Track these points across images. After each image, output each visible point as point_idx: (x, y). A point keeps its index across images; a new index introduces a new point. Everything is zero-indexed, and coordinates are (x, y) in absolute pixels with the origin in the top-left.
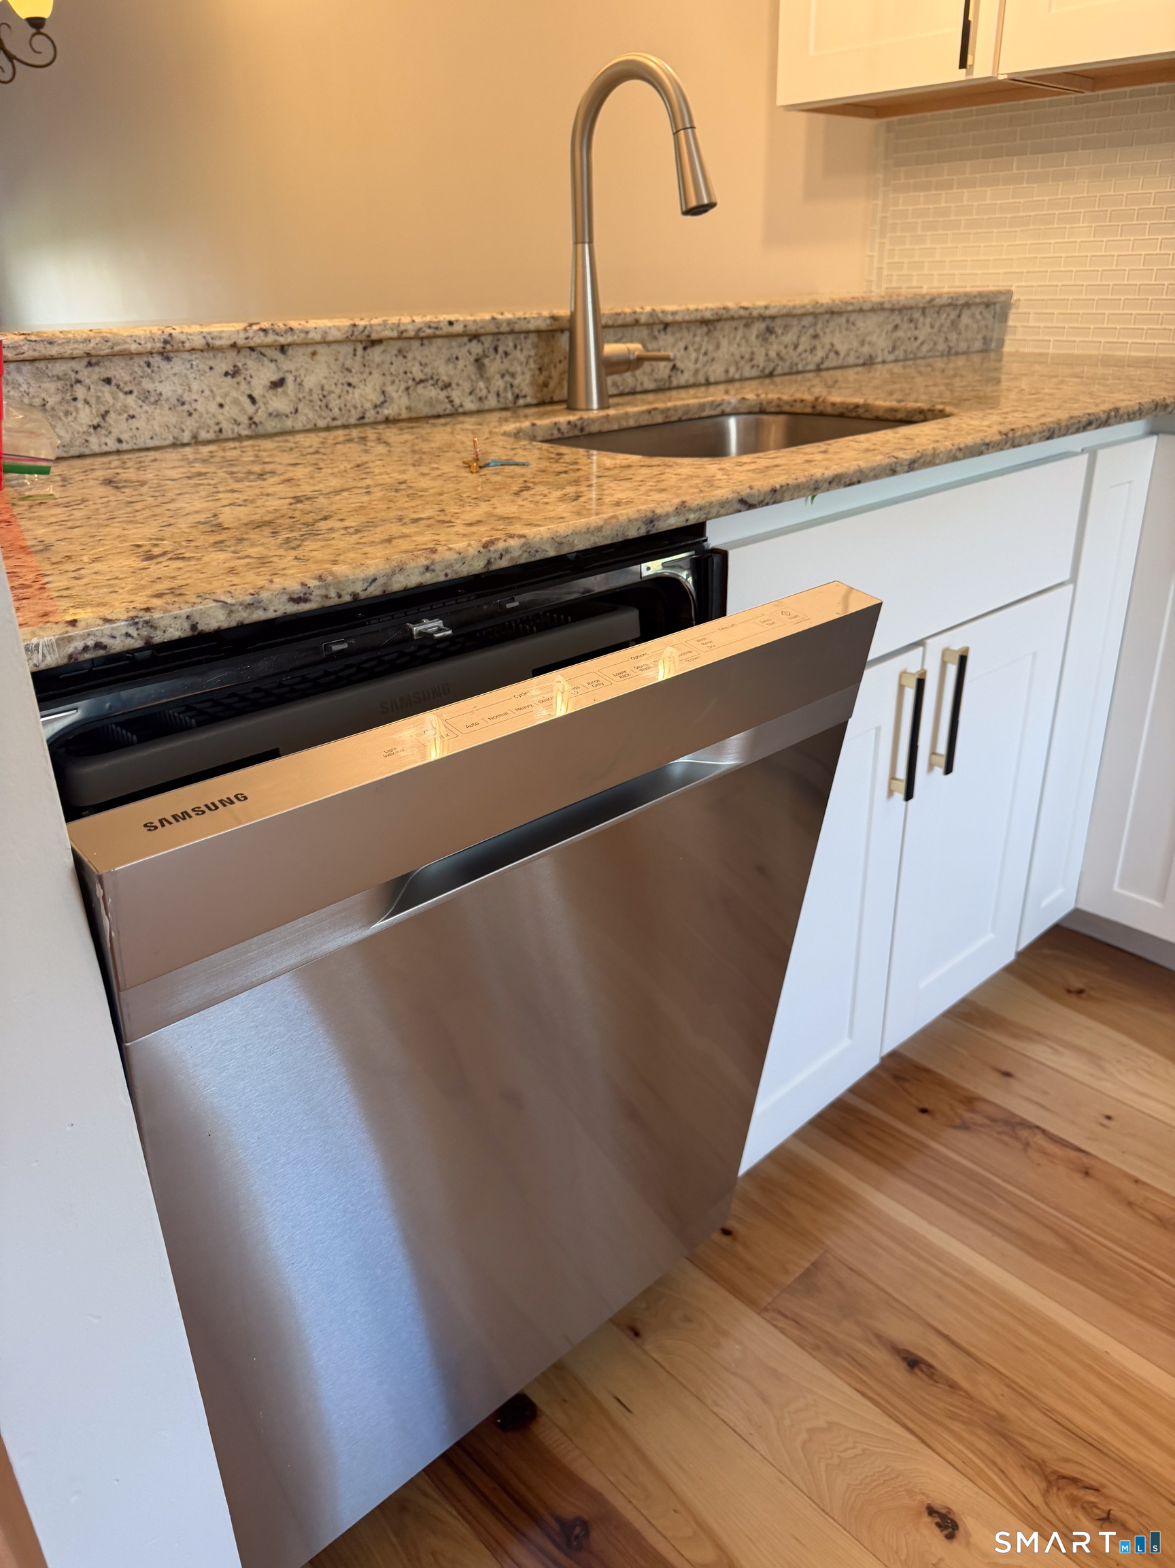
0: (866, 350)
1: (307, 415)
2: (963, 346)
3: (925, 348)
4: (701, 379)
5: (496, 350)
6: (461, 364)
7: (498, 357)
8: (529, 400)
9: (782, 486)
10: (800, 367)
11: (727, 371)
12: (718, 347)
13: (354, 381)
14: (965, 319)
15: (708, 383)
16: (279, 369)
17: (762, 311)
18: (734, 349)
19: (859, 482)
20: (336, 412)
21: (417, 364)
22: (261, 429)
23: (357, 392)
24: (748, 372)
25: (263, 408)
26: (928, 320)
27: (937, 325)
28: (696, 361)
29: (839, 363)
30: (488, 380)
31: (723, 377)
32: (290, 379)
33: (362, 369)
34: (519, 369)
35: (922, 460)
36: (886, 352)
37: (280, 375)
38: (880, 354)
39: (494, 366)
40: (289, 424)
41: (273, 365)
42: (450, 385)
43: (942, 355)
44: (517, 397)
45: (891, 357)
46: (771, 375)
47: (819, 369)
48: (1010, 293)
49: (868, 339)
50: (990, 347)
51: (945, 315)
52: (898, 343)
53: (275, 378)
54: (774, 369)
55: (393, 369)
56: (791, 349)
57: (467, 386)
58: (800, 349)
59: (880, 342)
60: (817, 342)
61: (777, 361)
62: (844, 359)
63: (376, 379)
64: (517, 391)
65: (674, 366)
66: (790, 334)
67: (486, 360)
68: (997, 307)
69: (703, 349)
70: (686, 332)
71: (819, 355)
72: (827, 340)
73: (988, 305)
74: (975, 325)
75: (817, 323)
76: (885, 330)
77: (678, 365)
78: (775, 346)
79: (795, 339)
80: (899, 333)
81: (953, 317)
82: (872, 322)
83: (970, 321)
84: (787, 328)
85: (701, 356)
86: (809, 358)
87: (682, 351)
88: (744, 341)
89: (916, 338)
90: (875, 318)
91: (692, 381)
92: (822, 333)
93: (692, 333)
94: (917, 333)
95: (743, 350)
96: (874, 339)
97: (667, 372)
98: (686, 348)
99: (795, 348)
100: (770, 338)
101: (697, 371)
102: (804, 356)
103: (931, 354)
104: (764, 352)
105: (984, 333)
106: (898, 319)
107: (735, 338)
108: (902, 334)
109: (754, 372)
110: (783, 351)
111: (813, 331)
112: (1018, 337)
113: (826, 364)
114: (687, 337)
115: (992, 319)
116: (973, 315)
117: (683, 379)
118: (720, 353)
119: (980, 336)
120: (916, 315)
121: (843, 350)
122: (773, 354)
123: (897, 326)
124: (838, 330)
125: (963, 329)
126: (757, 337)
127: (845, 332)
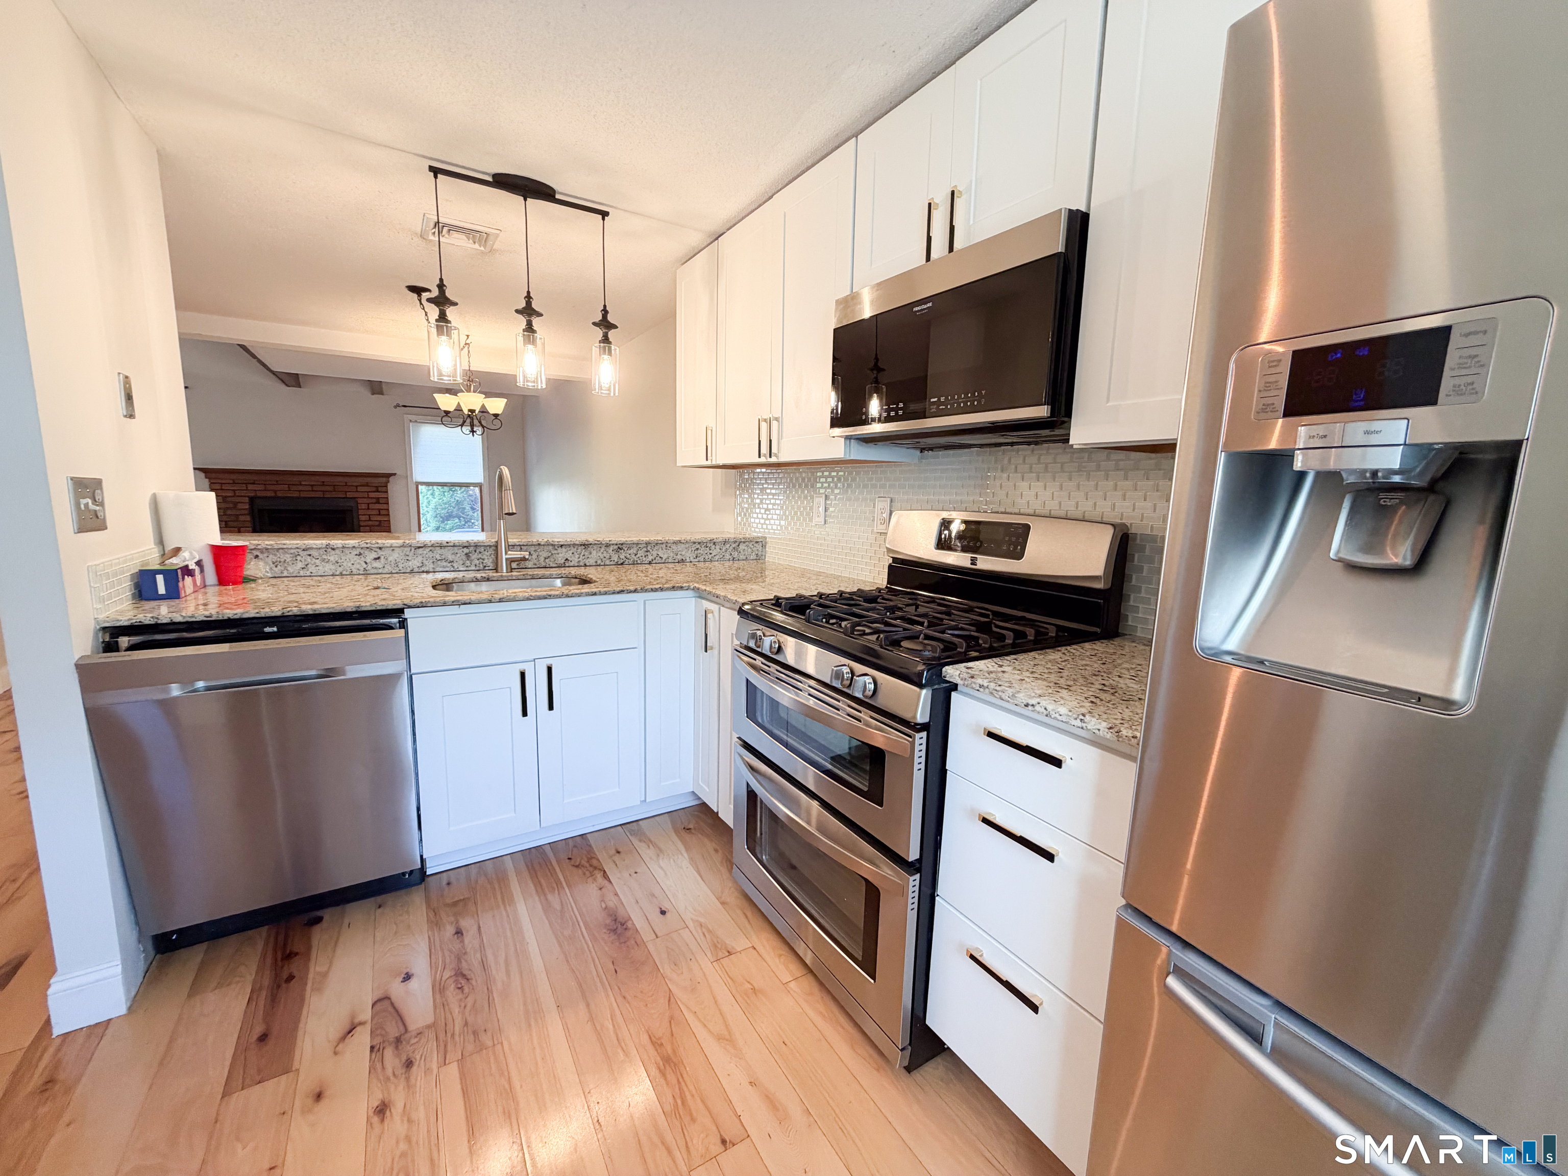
0: (679, 557)
1: (388, 569)
2: (742, 557)
3: (717, 558)
4: (582, 564)
5: (475, 551)
6: (458, 555)
7: (476, 554)
8: (490, 568)
10: (639, 562)
11: (596, 562)
12: (590, 553)
13: (410, 559)
14: (742, 547)
15: (585, 565)
16: (378, 554)
17: (608, 542)
18: (600, 554)
20: (401, 568)
21: (438, 555)
22: (368, 572)
23: (410, 563)
24: (608, 562)
25: (370, 565)
26: (718, 547)
27: (724, 549)
28: (579, 558)
29: (663, 561)
30: (471, 561)
31: (594, 564)
32: (382, 557)
34: (486, 558)
36: (692, 558)
37: (378, 556)
38: (688, 559)
39: (474, 556)
40: (380, 571)
41: (376, 553)
42: (453, 561)
43: (729, 560)
44: (485, 566)
45: (696, 560)
46: (622, 564)
47: (650, 563)
48: (765, 538)
49: (680, 553)
50: (759, 558)
51: (729, 545)
52: (699, 555)
53: (376, 557)
54: (623, 562)
55: (427, 556)
56: (633, 556)
57: (461, 562)
58: (637, 556)
59: (689, 555)
60: (648, 553)
61: (625, 559)
62: (665, 560)
63: (420, 559)
64: (485, 564)
65: (567, 559)
66: (632, 550)
67: (470, 555)
68: (760, 542)
69: (582, 554)
70: (572, 548)
71: (650, 558)
72: (655, 553)
73: (757, 542)
74: (750, 550)
75: (647, 547)
76: (690, 550)
77: (569, 559)
78: (623, 554)
79: (635, 552)
80: (699, 551)
81: (733, 546)
82: (681, 547)
83: (746, 548)
84: (629, 548)
85: (581, 556)
86: (644, 559)
87: (571, 554)
88: (605, 552)
89: (711, 554)
90: (683, 546)
91: (576, 565)
92: (651, 550)
93: (575, 549)
94: (711, 552)
95: (605, 555)
96: (683, 553)
97: (563, 561)
98: (573, 553)
99: (635, 555)
100: (620, 551)
101: (579, 562)
102: (641, 558)
103: (722, 559)
104: (617, 556)
105: (757, 553)
106: (698, 546)
107: (600, 550)
108: (702, 552)
109: (612, 563)
110: (628, 556)
111: (645, 549)
112: (772, 555)
113: (654, 562)
114: (574, 550)
115: (761, 547)
116: (747, 546)
117: (572, 564)
118: (592, 555)
119: (754, 554)
120: (709, 545)
121: (664, 557)
122: (622, 557)
123: (697, 549)
124: (661, 549)
125: (741, 551)
126: (612, 550)
127: (665, 550)
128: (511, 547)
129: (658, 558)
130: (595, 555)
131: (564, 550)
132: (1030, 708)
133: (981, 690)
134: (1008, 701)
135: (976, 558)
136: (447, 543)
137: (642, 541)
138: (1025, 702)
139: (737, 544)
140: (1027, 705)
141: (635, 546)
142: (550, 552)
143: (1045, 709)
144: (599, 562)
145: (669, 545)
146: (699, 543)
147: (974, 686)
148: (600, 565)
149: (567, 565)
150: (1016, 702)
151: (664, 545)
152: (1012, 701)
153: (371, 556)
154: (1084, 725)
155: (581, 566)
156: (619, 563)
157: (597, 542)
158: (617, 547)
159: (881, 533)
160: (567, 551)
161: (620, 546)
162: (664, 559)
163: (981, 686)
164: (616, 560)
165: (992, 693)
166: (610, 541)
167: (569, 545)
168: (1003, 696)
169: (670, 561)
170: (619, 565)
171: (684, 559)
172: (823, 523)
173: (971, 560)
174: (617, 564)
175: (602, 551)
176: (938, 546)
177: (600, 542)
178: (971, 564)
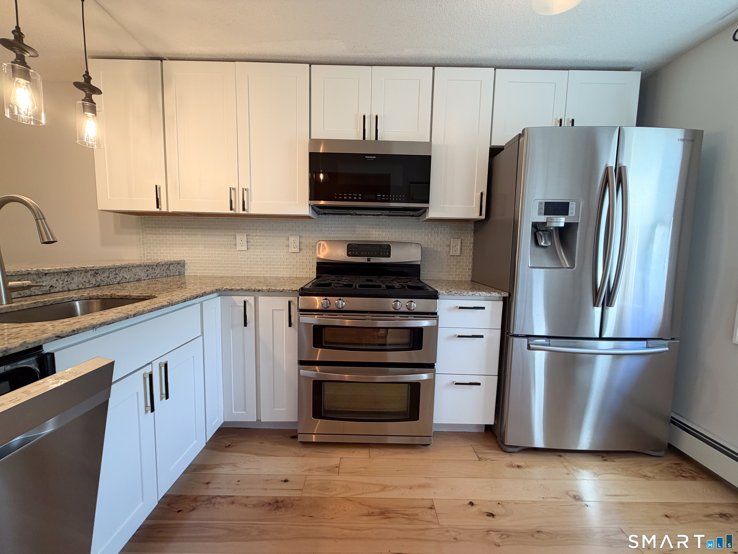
0: (137, 277)
2: (172, 274)
3: (159, 275)
4: (66, 289)
9: (77, 329)
10: (111, 283)
11: (78, 286)
12: (73, 279)
14: (171, 267)
15: (69, 290)
17: (91, 268)
19: (113, 323)
24: (88, 286)
26: (159, 268)
27: (162, 269)
28: (63, 284)
29: (127, 281)
31: (76, 288)
36: (145, 277)
38: (142, 278)
43: (165, 277)
45: (147, 278)
46: (99, 286)
47: (119, 283)
48: (184, 261)
49: (137, 274)
50: (181, 274)
51: (164, 267)
52: (149, 275)
54: (100, 284)
56: (106, 279)
58: (110, 278)
59: (142, 274)
60: (117, 276)
61: (101, 282)
62: (129, 280)
65: (51, 286)
66: (105, 274)
68: (181, 264)
69: (66, 280)
70: (56, 276)
71: (118, 279)
72: (121, 275)
73: (178, 264)
74: (175, 269)
75: (116, 270)
76: (143, 271)
77: (53, 285)
78: (99, 278)
79: (107, 275)
80: (149, 272)
81: (167, 267)
82: (138, 269)
83: (173, 268)
84: (103, 272)
85: (65, 282)
86: (115, 280)
87: (55, 281)
88: (85, 277)
89: (155, 273)
90: (139, 268)
91: (61, 290)
92: (119, 273)
93: (59, 276)
94: (155, 271)
95: (85, 279)
96: (139, 274)
97: (48, 288)
98: (57, 280)
99: (108, 278)
100: (97, 276)
101: (63, 287)
102: (112, 280)
103: (162, 277)
104: (95, 280)
105: (179, 271)
106: (148, 268)
107: (80, 276)
108: (150, 272)
109: (90, 286)
110: (103, 279)
111: (115, 273)
112: (189, 271)
113: (121, 282)
114: (57, 277)
115: (180, 267)
116: (174, 266)
117: (56, 290)
118: (74, 281)
119: (177, 271)
120: (154, 267)
121: (128, 277)
122: (98, 280)
123: (147, 270)
124: (125, 272)
125: (171, 270)
126: (91, 275)
127: (128, 272)
129: (124, 279)
130: (77, 280)
131: (48, 278)
132: (474, 295)
133: (455, 294)
134: (466, 295)
135: (370, 258)
137: (117, 266)
138: (472, 294)
139: (169, 265)
140: (473, 295)
141: (107, 270)
143: (479, 294)
144: (80, 286)
145: (130, 269)
146: (148, 266)
147: (452, 294)
148: (81, 289)
149: (52, 291)
150: (469, 295)
151: (127, 269)
152: (467, 295)
154: (491, 295)
155: (65, 291)
156: (96, 285)
157: (82, 269)
158: (94, 272)
159: (293, 252)
160: (52, 278)
161: (96, 272)
162: (127, 279)
163: (455, 293)
164: (94, 283)
165: (460, 295)
166: (93, 267)
167: (53, 273)
168: (464, 294)
169: (131, 281)
170: (96, 287)
171: (140, 278)
172: (246, 249)
174: (95, 286)
175: (82, 276)
176: (348, 255)
177: (85, 268)
178: (368, 261)
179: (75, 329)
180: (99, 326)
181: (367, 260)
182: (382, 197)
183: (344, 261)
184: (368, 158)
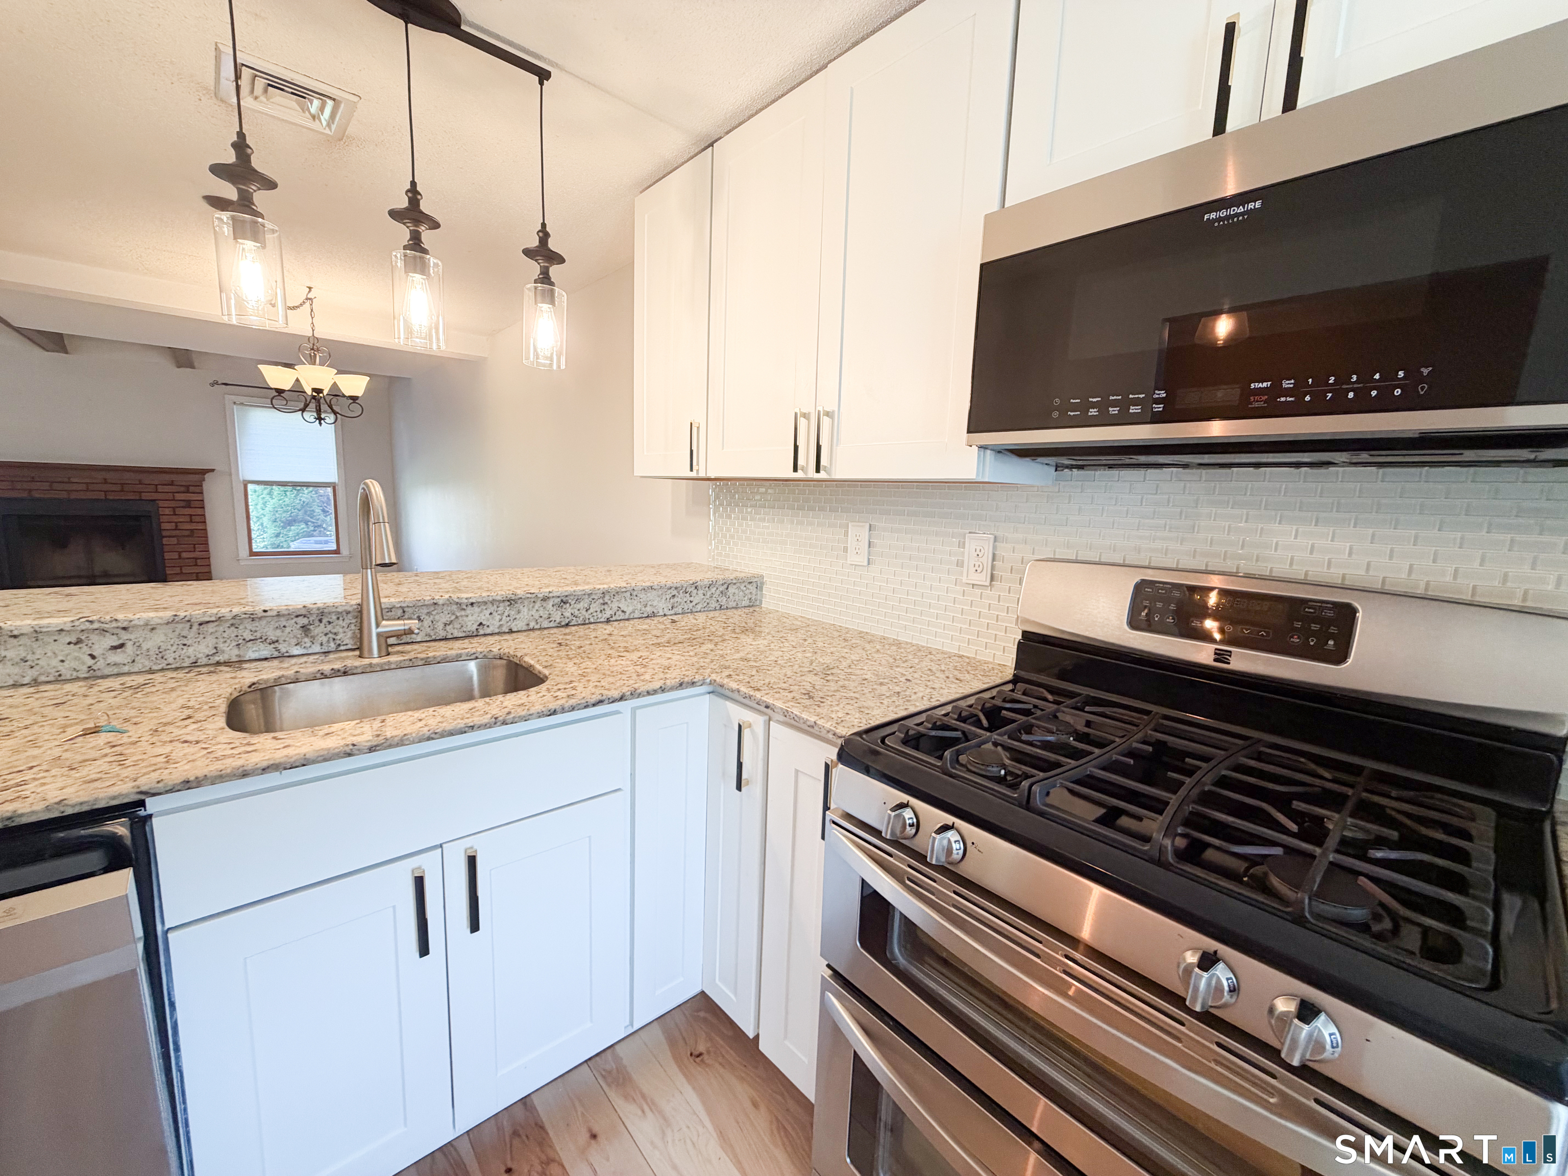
0: (649, 610)
1: (143, 663)
2: (732, 604)
3: (699, 607)
4: (505, 629)
5: (320, 621)
6: (288, 630)
7: (322, 625)
8: (349, 647)
10: (592, 620)
11: (528, 625)
12: (519, 612)
13: (188, 643)
14: (732, 590)
15: (511, 632)
16: (119, 639)
18: (533, 612)
19: (304, 765)
20: (171, 660)
21: (248, 631)
22: (99, 673)
23: (191, 650)
24: (546, 624)
25: (102, 661)
26: (701, 592)
27: (709, 594)
28: (500, 620)
29: (626, 617)
30: (313, 637)
31: (525, 628)
32: (129, 645)
33: (197, 636)
34: (341, 630)
35: (385, 745)
36: (666, 609)
37: (121, 642)
38: (661, 611)
39: (318, 630)
40: (126, 669)
41: (115, 637)
42: (277, 641)
43: (715, 610)
44: (339, 645)
45: (672, 612)
46: (567, 625)
47: (608, 621)
48: (762, 577)
49: (650, 603)
50: (753, 605)
51: (715, 589)
52: (676, 605)
53: (115, 644)
54: (569, 622)
55: (225, 635)
56: (584, 612)
57: (294, 641)
58: (589, 612)
59: (662, 606)
60: (606, 607)
61: (571, 617)
62: (630, 615)
63: (211, 641)
64: (338, 642)
65: (481, 624)
66: (582, 604)
67: (311, 627)
68: (756, 583)
69: (506, 614)
70: (490, 605)
71: (608, 613)
72: (615, 606)
73: (750, 583)
74: (741, 593)
75: (604, 597)
76: (664, 598)
77: (484, 623)
78: (569, 610)
79: (586, 605)
80: (676, 599)
81: (721, 589)
82: (652, 595)
83: (737, 591)
84: (578, 600)
85: (504, 618)
86: (600, 615)
87: (487, 615)
88: (542, 609)
89: (691, 602)
90: (654, 592)
91: (497, 631)
92: (609, 602)
93: (495, 606)
94: (692, 599)
95: (541, 613)
96: (655, 603)
97: (475, 627)
98: (491, 614)
99: (587, 611)
100: (564, 606)
101: (501, 626)
102: (595, 614)
103: (706, 609)
104: (560, 614)
105: (750, 596)
106: (675, 592)
107: (533, 607)
108: (679, 600)
109: (552, 624)
110: (577, 613)
111: (601, 601)
112: (770, 601)
113: (614, 618)
114: (492, 609)
115: (755, 589)
116: (739, 588)
117: (488, 631)
118: (520, 615)
119: (746, 598)
120: (689, 590)
121: (628, 610)
122: (567, 614)
123: (674, 596)
124: (623, 600)
125: (731, 595)
126: (553, 606)
127: (629, 601)
128: (384, 613)
129: (620, 612)
130: (524, 616)
131: (476, 609)
135: (1230, 652)
136: (265, 611)
137: (599, 589)
139: (725, 586)
141: (587, 596)
142: (453, 614)
144: (532, 625)
145: (635, 593)
146: (676, 588)
148: (533, 629)
149: (481, 632)
151: (628, 594)
153: (101, 644)
155: (505, 633)
156: (563, 624)
157: (529, 595)
158: (559, 600)
159: (973, 585)
160: (481, 612)
161: (564, 599)
162: (627, 614)
164: (558, 620)
166: (550, 592)
167: (485, 603)
169: (636, 616)
170: (563, 626)
171: (655, 611)
172: (866, 563)
173: (1216, 654)
174: (560, 626)
175: (536, 607)
176: (1134, 623)
177: (534, 595)
178: (1215, 660)
179: (192, 779)
180: (260, 771)
181: (1213, 657)
182: (1276, 390)
183: (1113, 644)
184: (1220, 219)
